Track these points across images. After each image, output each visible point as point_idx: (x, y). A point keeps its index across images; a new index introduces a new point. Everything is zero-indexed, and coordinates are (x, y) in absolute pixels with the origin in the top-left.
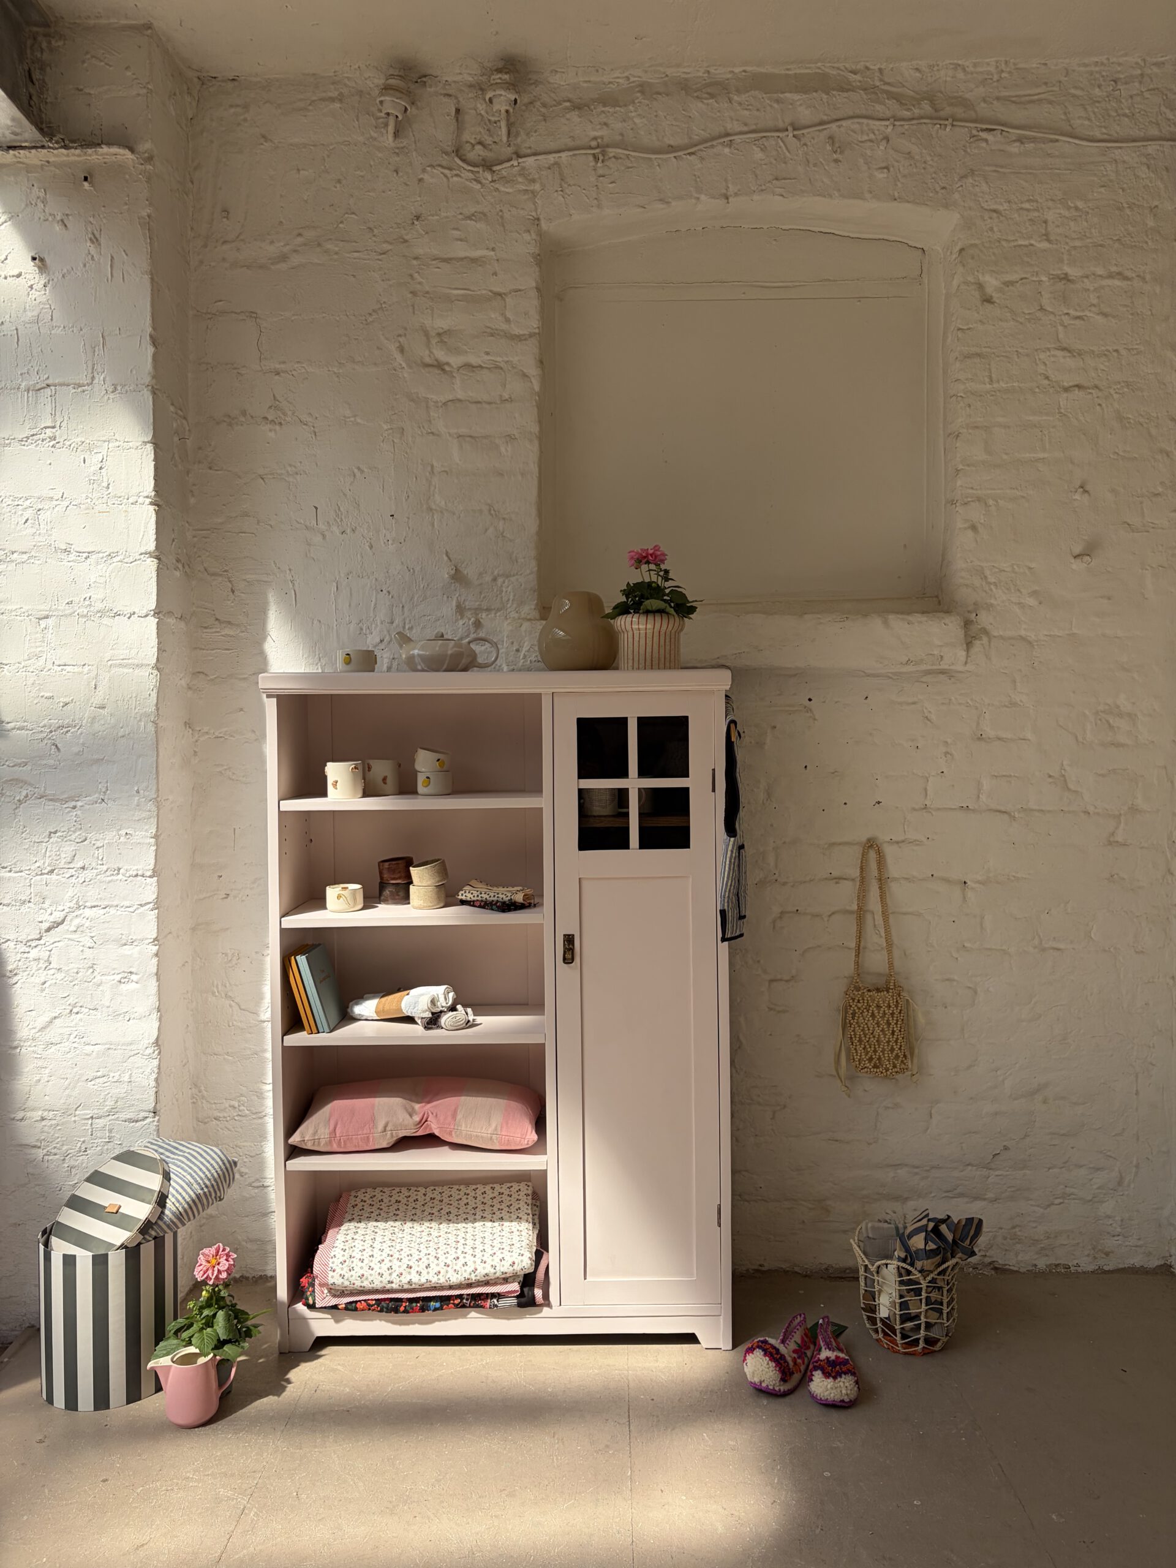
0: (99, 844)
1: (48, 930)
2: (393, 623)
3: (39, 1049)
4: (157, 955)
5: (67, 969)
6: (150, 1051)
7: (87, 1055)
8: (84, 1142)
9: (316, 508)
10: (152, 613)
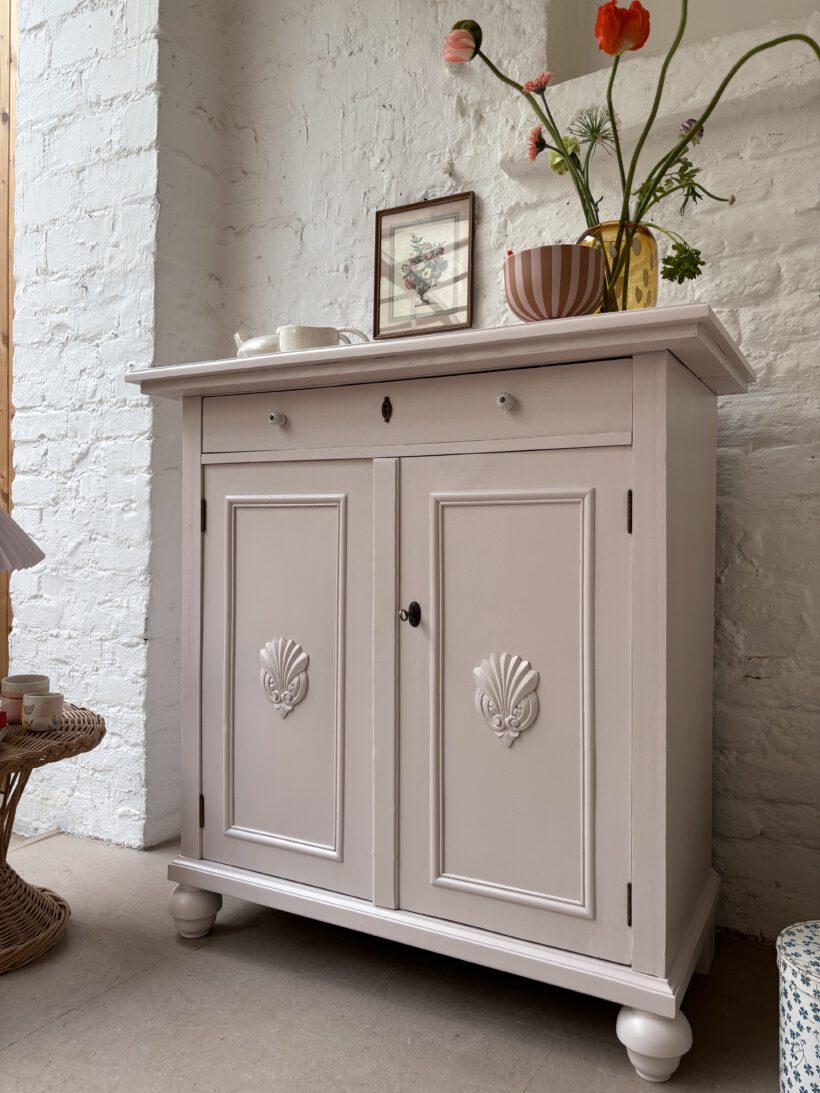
0: (112, 377)
1: (78, 461)
2: (393, 138)
3: (69, 572)
4: (152, 482)
5: (87, 497)
6: (142, 578)
7: (100, 579)
8: (96, 662)
9: (328, 35)
10: (154, 145)
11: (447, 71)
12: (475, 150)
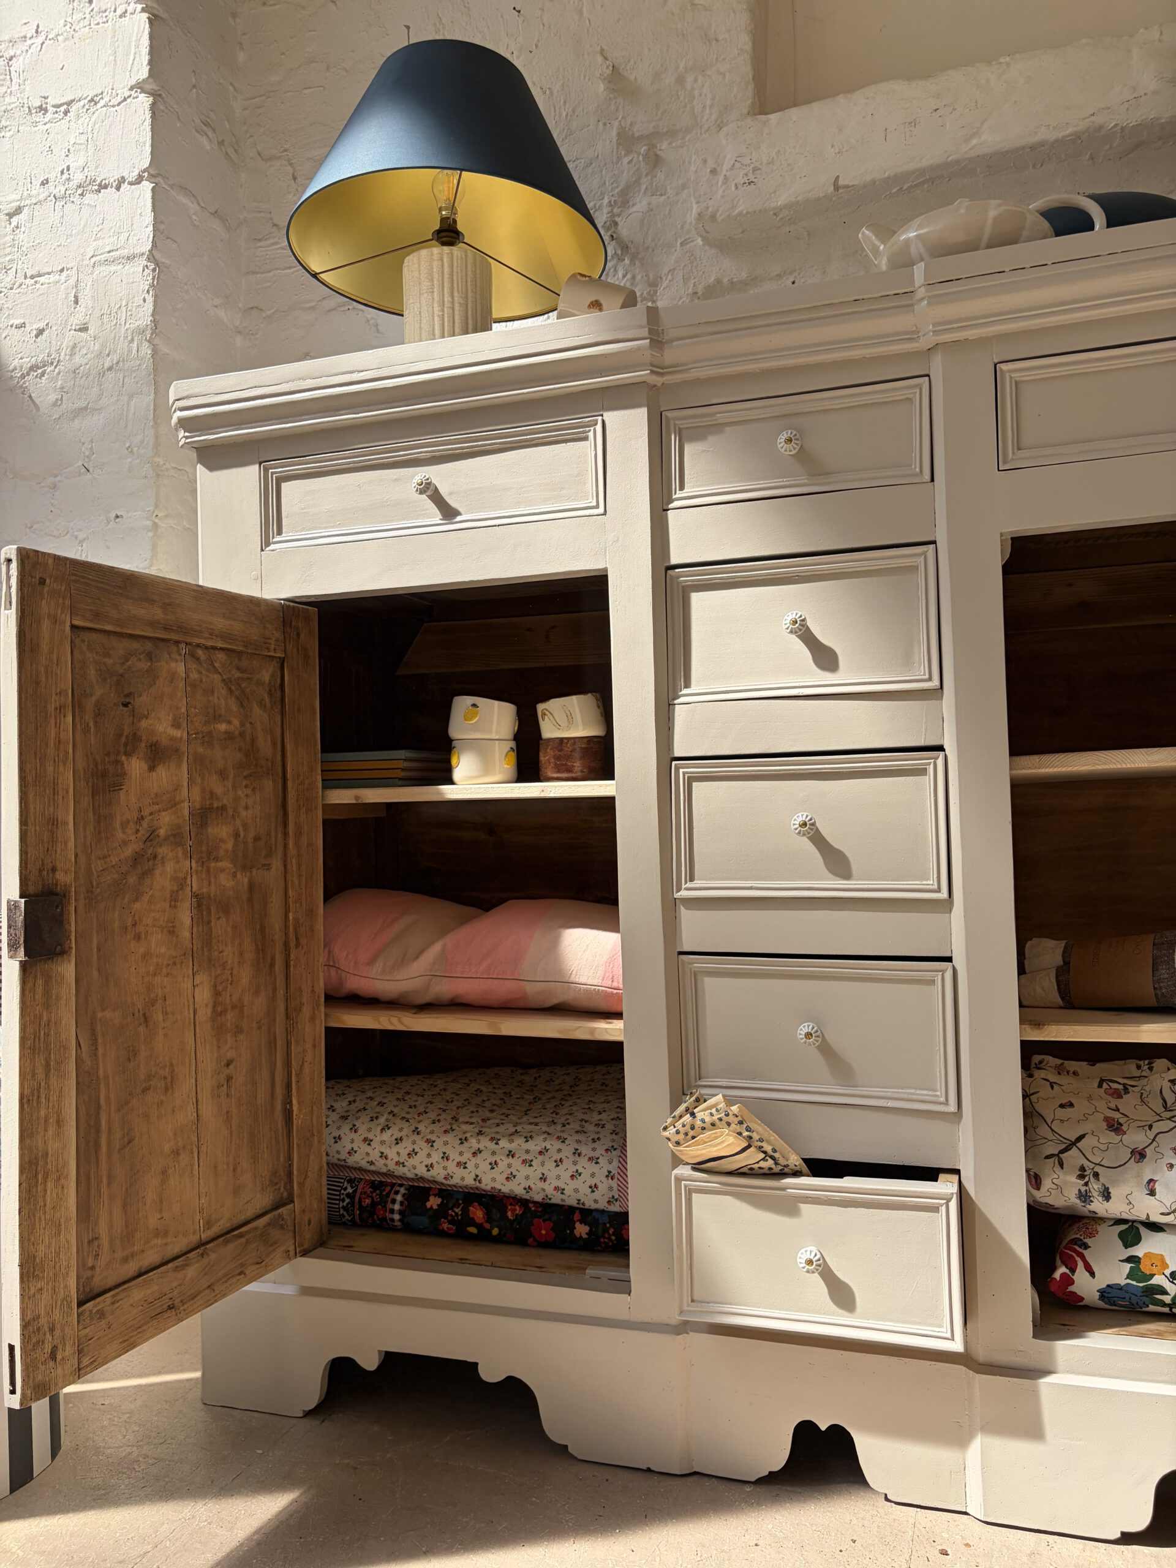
9: (408, 27)
10: (146, 174)
11: (602, 87)
12: (649, 204)
